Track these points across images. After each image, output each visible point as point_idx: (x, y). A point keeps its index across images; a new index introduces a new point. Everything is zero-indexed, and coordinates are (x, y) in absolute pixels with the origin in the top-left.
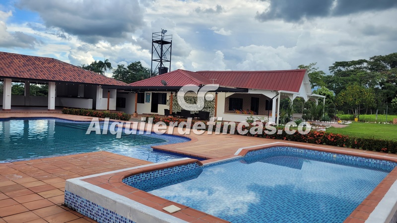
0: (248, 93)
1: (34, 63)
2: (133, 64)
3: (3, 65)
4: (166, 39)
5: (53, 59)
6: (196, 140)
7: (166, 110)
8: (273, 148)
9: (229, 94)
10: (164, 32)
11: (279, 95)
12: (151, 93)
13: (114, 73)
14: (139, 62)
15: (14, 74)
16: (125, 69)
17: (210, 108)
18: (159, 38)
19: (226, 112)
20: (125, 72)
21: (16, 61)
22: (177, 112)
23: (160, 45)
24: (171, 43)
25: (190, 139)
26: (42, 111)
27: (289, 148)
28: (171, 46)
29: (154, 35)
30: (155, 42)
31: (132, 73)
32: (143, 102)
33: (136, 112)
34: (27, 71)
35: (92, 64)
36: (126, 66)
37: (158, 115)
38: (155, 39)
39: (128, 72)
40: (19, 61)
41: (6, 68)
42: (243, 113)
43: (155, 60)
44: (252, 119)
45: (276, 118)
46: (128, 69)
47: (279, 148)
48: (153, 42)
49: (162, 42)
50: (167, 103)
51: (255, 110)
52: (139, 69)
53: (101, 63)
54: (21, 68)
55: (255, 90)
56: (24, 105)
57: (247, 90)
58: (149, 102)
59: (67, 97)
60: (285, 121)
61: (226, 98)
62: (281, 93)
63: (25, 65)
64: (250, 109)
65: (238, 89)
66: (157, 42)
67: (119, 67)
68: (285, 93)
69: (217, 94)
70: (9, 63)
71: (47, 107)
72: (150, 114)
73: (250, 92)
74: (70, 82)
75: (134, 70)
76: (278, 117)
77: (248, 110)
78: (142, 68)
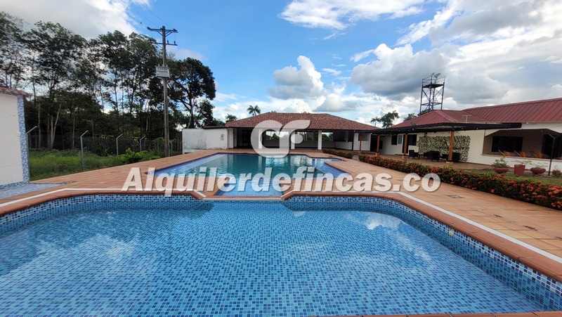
0: (521, 129)
4: (436, 82)
5: (326, 114)
9: (490, 132)
18: (429, 83)
24: (443, 85)
28: (443, 88)
29: (424, 81)
30: (424, 87)
32: (396, 143)
43: (424, 104)
44: (502, 162)
49: (433, 86)
50: (417, 144)
55: (533, 124)
56: (312, 146)
58: (401, 143)
61: (485, 137)
65: (505, 125)
73: (524, 127)
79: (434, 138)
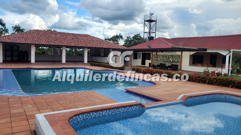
0: (207, 52)
1: (77, 38)
2: (135, 36)
3: (62, 39)
4: (153, 19)
5: (87, 35)
6: (159, 85)
7: (150, 64)
8: (213, 95)
9: (192, 53)
10: (151, 14)
11: (231, 53)
12: (141, 53)
13: (125, 42)
14: (139, 34)
15: (67, 44)
16: (131, 39)
17: (179, 62)
18: (148, 19)
19: (190, 65)
20: (131, 41)
21: (69, 37)
22: (157, 65)
23: (149, 23)
24: (156, 21)
25: (155, 84)
26: (81, 64)
27: (227, 96)
28: (156, 23)
29: (145, 17)
30: (146, 21)
31: (135, 41)
32: (137, 59)
33: (131, 65)
34: (74, 42)
35: (113, 37)
36: (131, 37)
37: (145, 66)
38: (146, 19)
39: (132, 41)
40: (70, 37)
41: (63, 41)
42: (203, 66)
43: (146, 33)
44: (207, 70)
45: (229, 70)
46: (132, 39)
47: (218, 95)
48: (145, 21)
49: (151, 21)
50: (151, 59)
51: (213, 64)
52: (139, 38)
53: (117, 36)
54: (70, 41)
55: (212, 49)
56: (74, 60)
57: (206, 50)
58: (140, 58)
59: (95, 56)
60: (237, 72)
61: (190, 56)
62: (233, 51)
63: (73, 39)
64: (209, 63)
65: (199, 49)
66: (147, 21)
67: (128, 37)
68: (236, 52)
69: (182, 53)
70: (65, 38)
71: (84, 61)
72: (141, 66)
73: (208, 51)
74: (95, 47)
75: (136, 39)
76: (231, 69)
77: (207, 64)
78: (141, 38)
79: (161, 55)
